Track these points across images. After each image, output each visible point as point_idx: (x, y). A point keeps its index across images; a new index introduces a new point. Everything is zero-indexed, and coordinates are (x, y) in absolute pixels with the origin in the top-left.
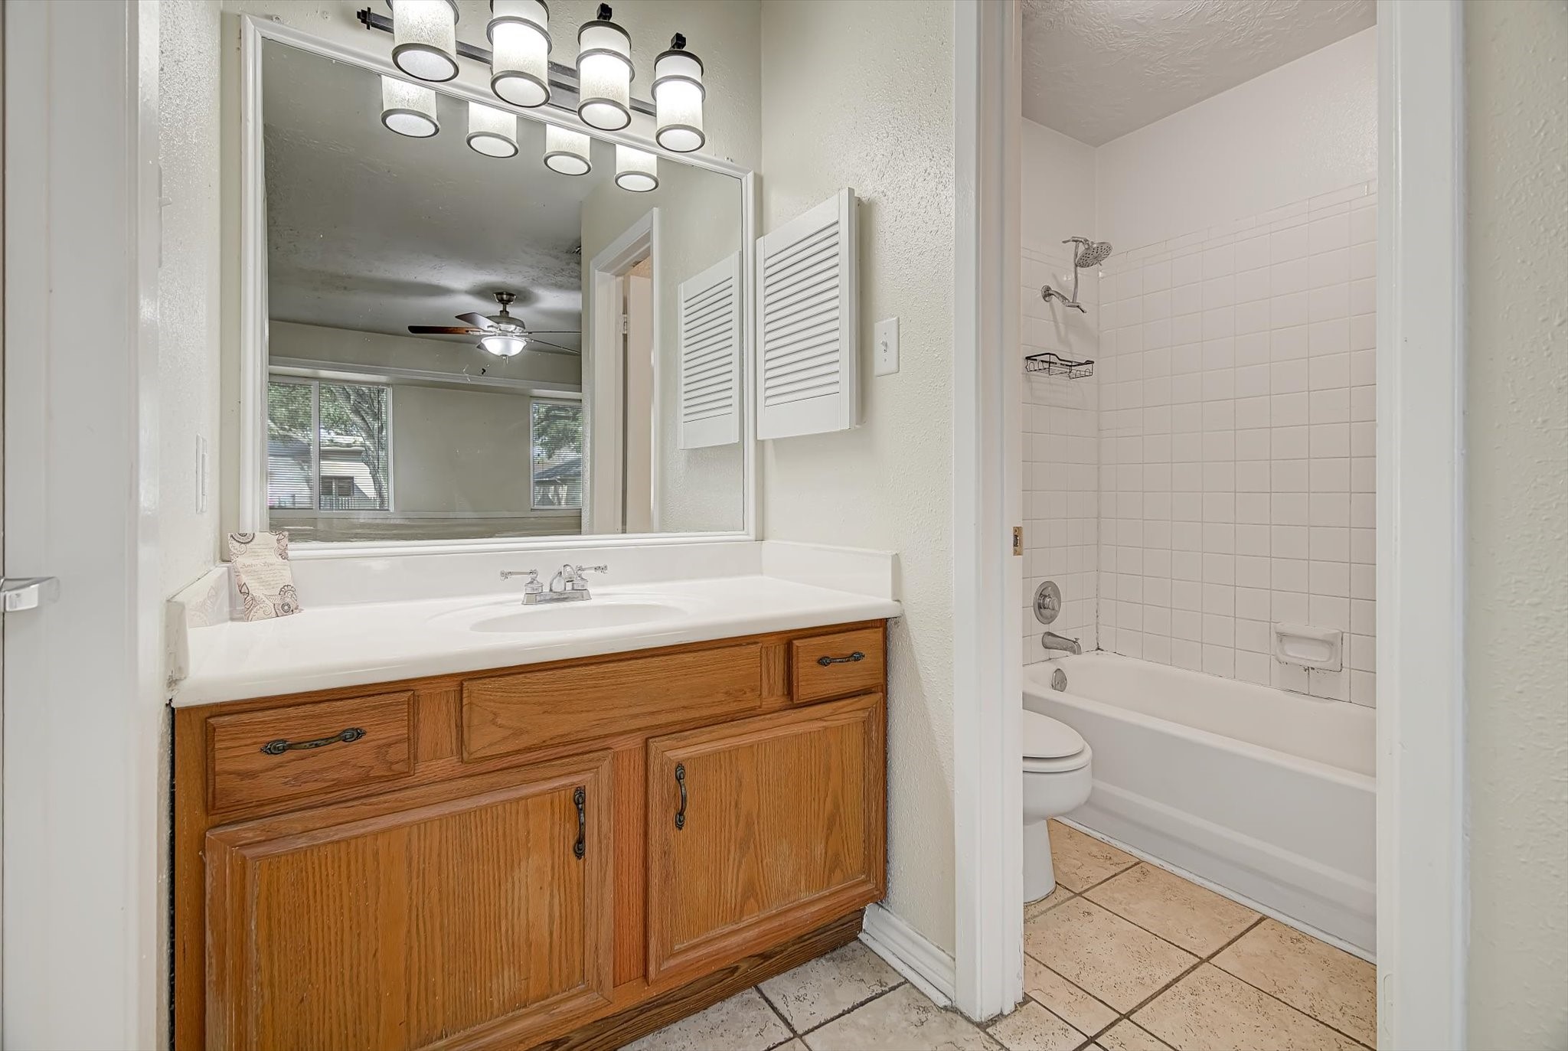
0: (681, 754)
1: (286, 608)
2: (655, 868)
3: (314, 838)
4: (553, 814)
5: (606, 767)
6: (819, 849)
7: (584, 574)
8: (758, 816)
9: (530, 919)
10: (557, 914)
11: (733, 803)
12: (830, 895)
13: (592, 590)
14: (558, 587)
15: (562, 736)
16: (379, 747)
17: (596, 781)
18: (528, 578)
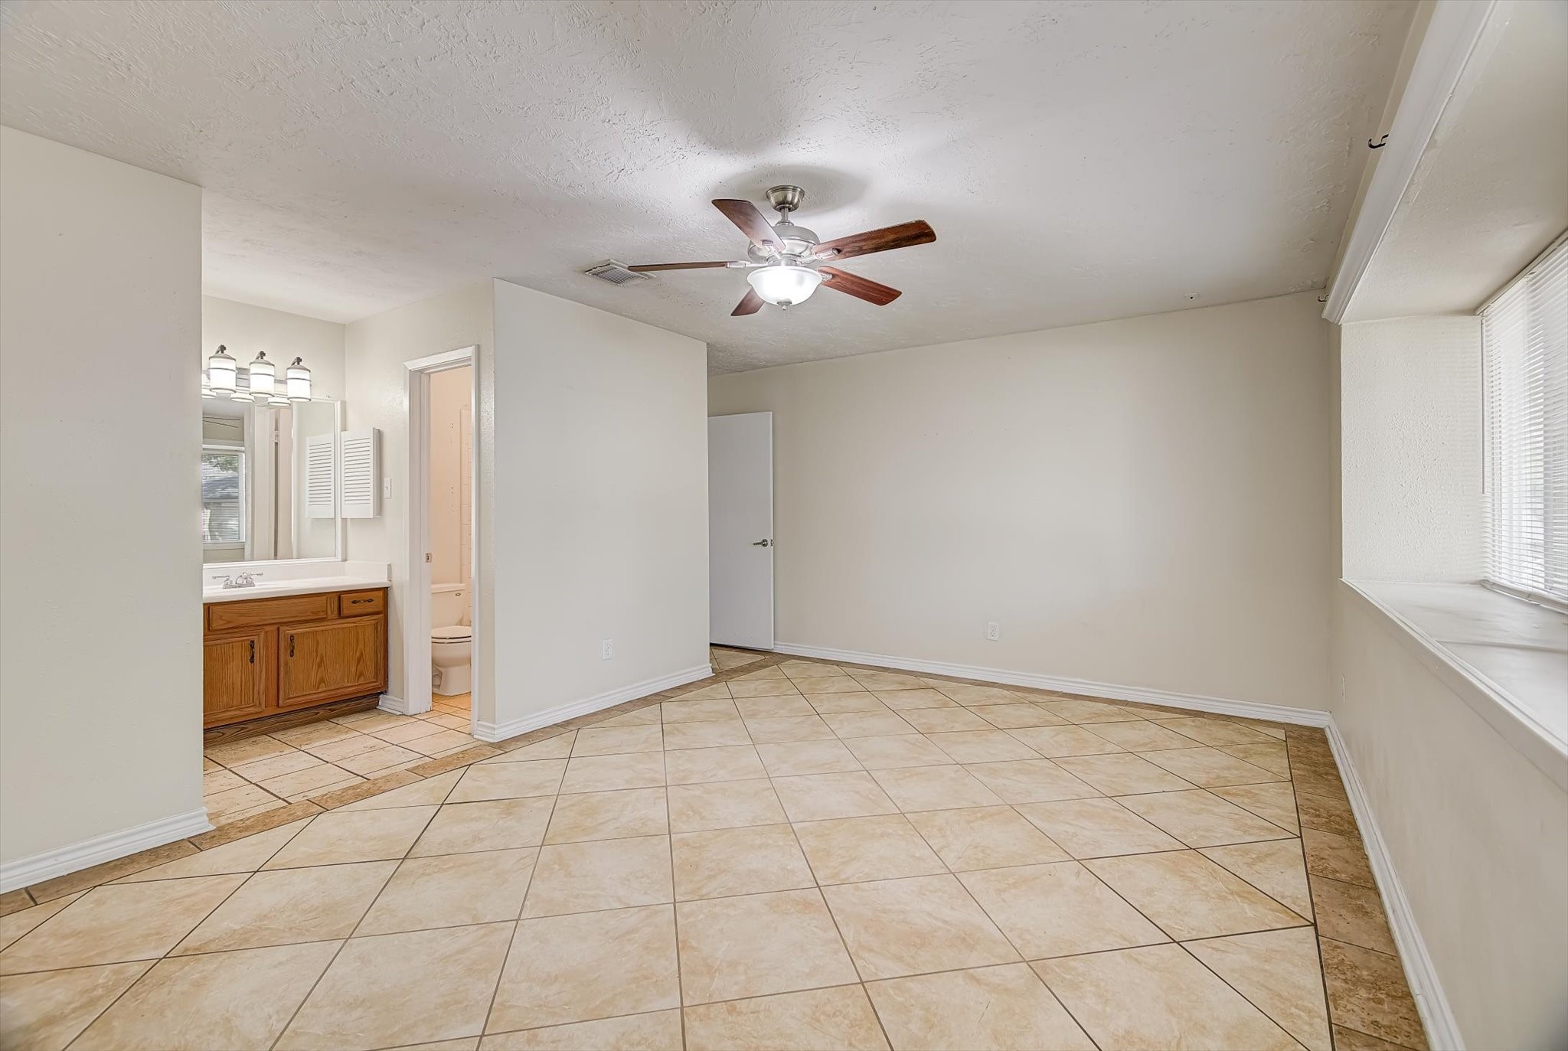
0: (293, 632)
2: (282, 669)
4: (242, 648)
5: (262, 634)
6: (353, 669)
7: (252, 577)
8: (326, 655)
9: (234, 681)
10: (244, 680)
11: (314, 650)
14: (240, 581)
15: (246, 623)
17: (259, 639)
18: (226, 579)
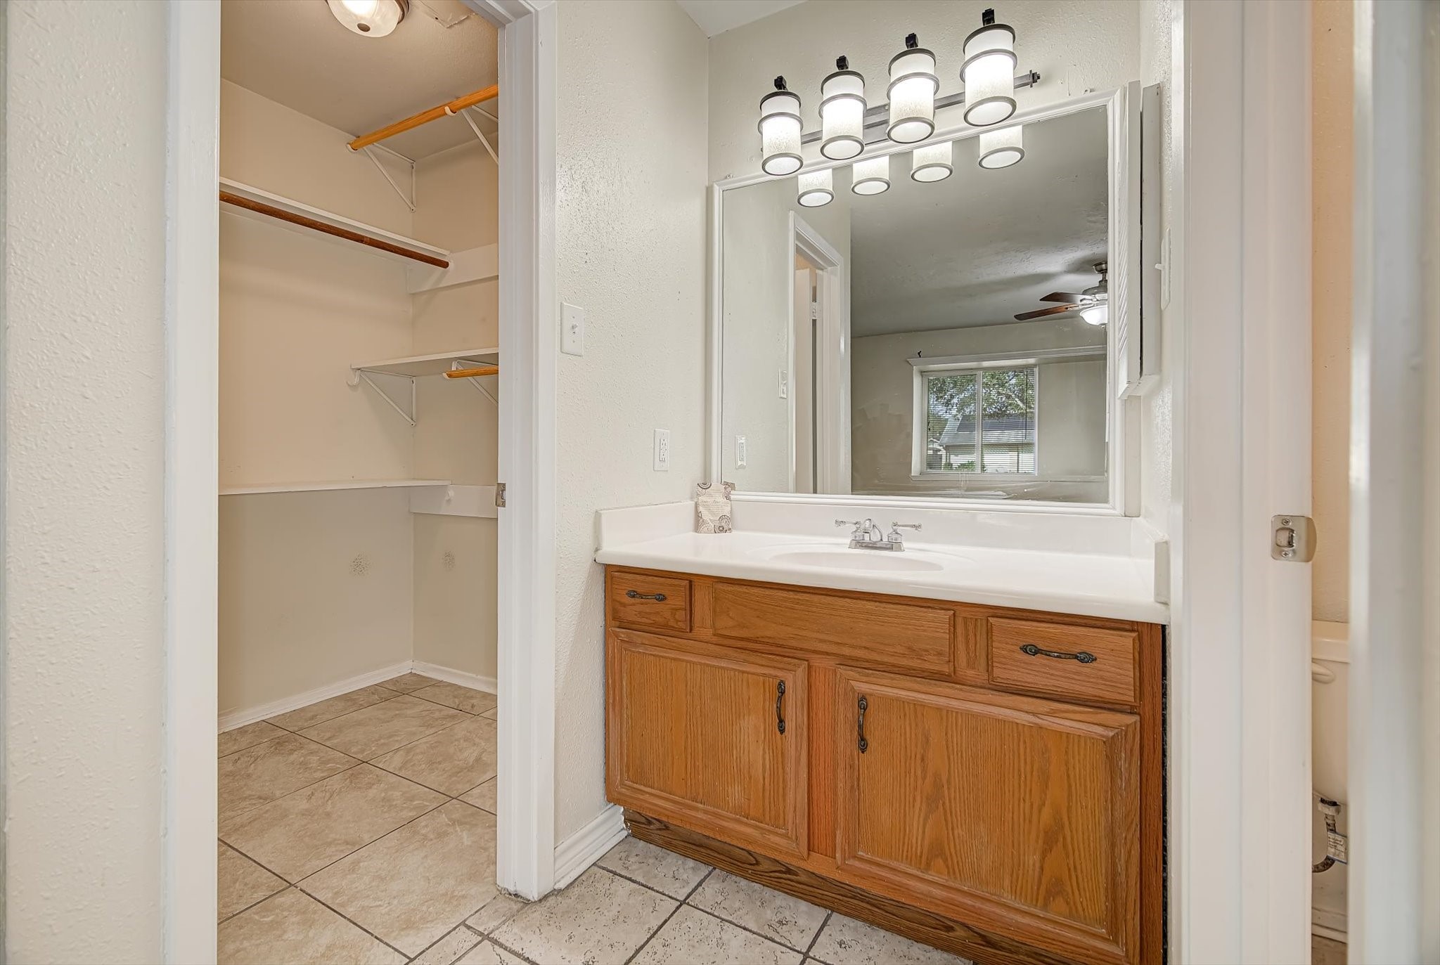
0: (863, 688)
1: (721, 528)
3: (646, 650)
4: (765, 691)
5: (801, 673)
6: (1032, 859)
7: (899, 530)
8: (949, 782)
9: (751, 760)
10: (768, 766)
11: (919, 756)
12: (1043, 918)
13: (905, 545)
15: (770, 638)
16: (673, 609)
17: (795, 682)
18: (855, 528)
